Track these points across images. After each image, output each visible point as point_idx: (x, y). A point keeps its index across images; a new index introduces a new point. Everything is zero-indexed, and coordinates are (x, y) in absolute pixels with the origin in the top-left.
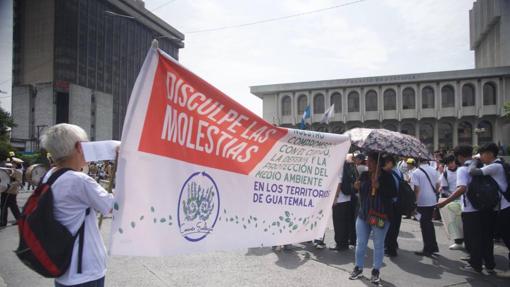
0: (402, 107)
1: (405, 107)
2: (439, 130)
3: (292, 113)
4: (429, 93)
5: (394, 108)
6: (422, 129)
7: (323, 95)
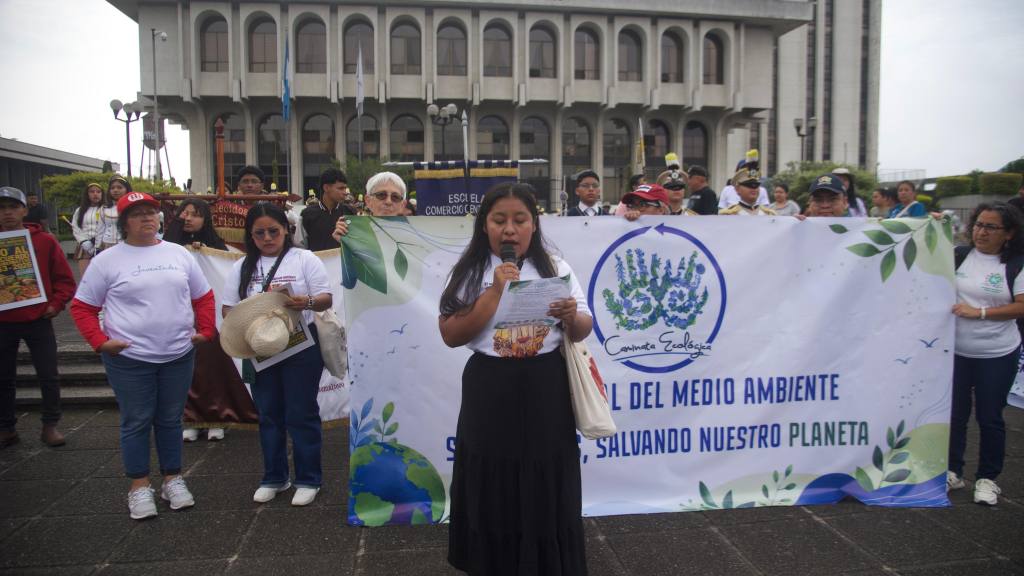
0: (527, 72)
1: (535, 73)
2: (605, 135)
3: (231, 65)
4: (589, 42)
5: (508, 72)
6: (566, 131)
7: (322, 22)
